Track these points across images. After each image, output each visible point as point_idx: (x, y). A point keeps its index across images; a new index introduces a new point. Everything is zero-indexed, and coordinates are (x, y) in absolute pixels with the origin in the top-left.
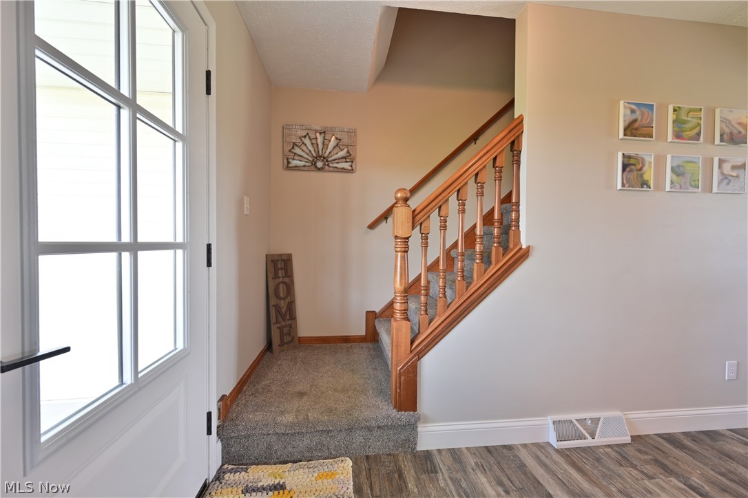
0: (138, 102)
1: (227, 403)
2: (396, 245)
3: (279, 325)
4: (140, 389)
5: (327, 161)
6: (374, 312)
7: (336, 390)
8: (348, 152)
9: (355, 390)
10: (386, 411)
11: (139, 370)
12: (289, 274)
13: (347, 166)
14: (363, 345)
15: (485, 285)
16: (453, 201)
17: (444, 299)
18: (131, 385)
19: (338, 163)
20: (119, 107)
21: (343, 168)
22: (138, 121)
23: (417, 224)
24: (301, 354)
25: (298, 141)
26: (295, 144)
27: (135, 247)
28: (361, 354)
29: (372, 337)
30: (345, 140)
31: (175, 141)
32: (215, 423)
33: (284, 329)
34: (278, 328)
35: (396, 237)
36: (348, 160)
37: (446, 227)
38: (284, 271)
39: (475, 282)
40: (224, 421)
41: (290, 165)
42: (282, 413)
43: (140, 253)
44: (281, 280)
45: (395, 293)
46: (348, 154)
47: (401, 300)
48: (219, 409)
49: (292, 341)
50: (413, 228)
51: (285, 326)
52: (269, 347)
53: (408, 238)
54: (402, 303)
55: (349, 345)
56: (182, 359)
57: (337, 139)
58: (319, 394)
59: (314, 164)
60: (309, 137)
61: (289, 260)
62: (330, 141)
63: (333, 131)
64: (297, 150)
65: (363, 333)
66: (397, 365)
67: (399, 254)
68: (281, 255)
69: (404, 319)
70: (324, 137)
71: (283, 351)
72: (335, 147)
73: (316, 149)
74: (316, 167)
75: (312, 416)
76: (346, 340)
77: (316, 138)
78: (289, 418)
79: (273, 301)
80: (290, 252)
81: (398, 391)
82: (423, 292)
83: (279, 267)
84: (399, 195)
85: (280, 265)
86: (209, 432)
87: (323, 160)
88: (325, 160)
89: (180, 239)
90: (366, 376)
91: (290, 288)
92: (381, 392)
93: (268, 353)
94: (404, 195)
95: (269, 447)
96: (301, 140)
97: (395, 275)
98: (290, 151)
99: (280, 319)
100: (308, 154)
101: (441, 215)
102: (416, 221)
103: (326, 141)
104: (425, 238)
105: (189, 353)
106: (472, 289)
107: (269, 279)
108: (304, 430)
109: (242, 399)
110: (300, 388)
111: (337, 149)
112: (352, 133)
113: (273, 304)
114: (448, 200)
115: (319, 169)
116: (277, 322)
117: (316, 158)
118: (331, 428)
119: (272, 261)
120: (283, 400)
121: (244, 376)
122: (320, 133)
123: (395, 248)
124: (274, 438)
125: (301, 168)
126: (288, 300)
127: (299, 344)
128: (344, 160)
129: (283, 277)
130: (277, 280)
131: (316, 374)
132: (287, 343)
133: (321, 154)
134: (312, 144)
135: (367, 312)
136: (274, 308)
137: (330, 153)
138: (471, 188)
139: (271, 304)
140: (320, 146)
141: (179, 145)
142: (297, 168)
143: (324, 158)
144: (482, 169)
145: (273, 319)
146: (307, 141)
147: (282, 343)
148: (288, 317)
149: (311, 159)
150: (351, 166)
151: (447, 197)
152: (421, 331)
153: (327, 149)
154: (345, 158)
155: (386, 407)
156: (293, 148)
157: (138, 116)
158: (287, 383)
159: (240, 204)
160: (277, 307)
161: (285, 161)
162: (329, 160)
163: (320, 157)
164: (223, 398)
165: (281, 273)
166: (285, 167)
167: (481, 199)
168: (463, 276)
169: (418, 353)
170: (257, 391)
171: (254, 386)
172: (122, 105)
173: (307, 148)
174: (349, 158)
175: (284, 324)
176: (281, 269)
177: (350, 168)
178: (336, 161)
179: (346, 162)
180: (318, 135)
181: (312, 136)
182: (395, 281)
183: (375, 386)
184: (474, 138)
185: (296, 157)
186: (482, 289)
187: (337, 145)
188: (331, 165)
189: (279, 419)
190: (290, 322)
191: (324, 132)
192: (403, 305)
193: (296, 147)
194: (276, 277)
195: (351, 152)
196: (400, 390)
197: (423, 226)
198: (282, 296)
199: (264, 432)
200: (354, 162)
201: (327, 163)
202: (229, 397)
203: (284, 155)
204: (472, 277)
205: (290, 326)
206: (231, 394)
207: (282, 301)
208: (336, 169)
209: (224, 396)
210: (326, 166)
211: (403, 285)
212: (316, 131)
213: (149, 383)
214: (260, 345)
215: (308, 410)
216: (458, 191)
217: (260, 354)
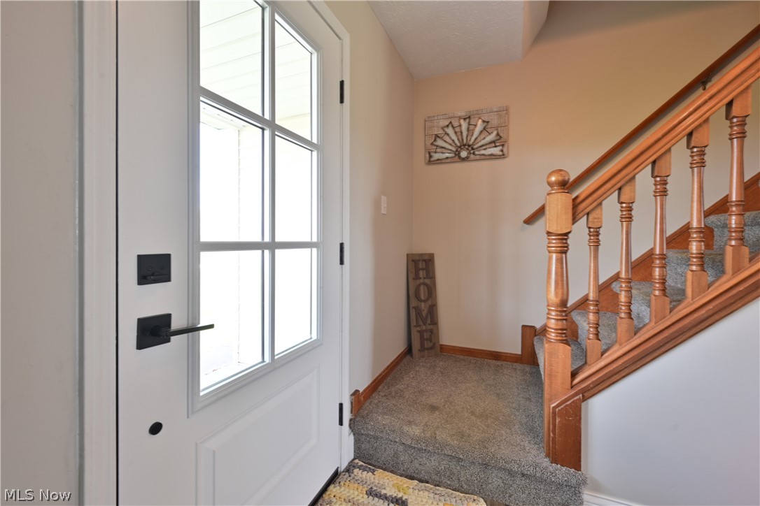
0: (277, 122)
1: (359, 400)
2: (549, 243)
3: (419, 329)
4: (275, 369)
5: (473, 149)
6: (533, 327)
7: (473, 413)
8: (498, 134)
9: (497, 419)
10: (535, 457)
11: (276, 353)
12: (431, 275)
13: (496, 151)
14: (518, 366)
15: (710, 307)
16: (644, 180)
17: (628, 321)
18: (269, 363)
19: (485, 149)
20: (263, 129)
21: (492, 155)
22: (276, 137)
23: (581, 215)
24: (441, 363)
25: (441, 131)
26: (437, 136)
27: (272, 246)
28: (513, 376)
29: (529, 358)
30: (495, 121)
31: (312, 151)
32: (347, 416)
33: (425, 334)
34: (418, 331)
35: (549, 233)
36: (497, 144)
37: (631, 218)
38: (425, 271)
39: (689, 299)
40: (356, 416)
41: (432, 159)
42: (410, 423)
43: (277, 251)
44: (422, 281)
45: (548, 305)
46: (498, 137)
47: (557, 315)
48: (352, 403)
49: (432, 348)
50: (574, 220)
51: (426, 331)
52: (409, 351)
53: (567, 234)
54: (557, 320)
55: (499, 363)
56: (313, 348)
57: (484, 121)
58: (453, 413)
59: (457, 154)
60: (452, 126)
61: (430, 260)
62: (476, 126)
63: (478, 114)
64: (440, 142)
65: (519, 352)
66: (551, 401)
67: (554, 256)
68: (422, 255)
69: (562, 341)
70: (469, 122)
71: (423, 357)
72: (482, 132)
73: (460, 137)
74: (460, 157)
75: (442, 436)
76: (496, 356)
77: (460, 126)
78: (416, 431)
79: (414, 303)
80: (431, 252)
81: (552, 435)
82: (592, 308)
83: (420, 267)
84: (553, 179)
85: (421, 265)
86: (341, 423)
87: (467, 149)
88: (470, 149)
89: (315, 239)
90: (514, 405)
91: (431, 291)
92: (531, 431)
93: (408, 356)
94: (560, 178)
95: (396, 454)
96: (444, 130)
97: (548, 282)
98: (432, 144)
99: (421, 323)
100: (451, 145)
101: (622, 200)
102: (578, 212)
103: (471, 126)
104: (595, 234)
105: (321, 344)
106: (683, 310)
107: (410, 280)
108: (431, 448)
109: (376, 398)
110: (433, 400)
111: (485, 133)
112: (504, 111)
113: (414, 305)
114: (633, 178)
115: (464, 160)
116: (418, 325)
117: (460, 147)
118: (461, 456)
119: (413, 261)
120: (413, 410)
121: (379, 376)
122: (465, 119)
123: (549, 247)
124: (401, 448)
125: (444, 161)
126: (430, 303)
127: (441, 352)
128: (493, 145)
129: (424, 278)
130: (418, 281)
131: (453, 389)
132: (427, 349)
133: (465, 141)
134: (456, 133)
135: (523, 326)
136: (414, 310)
137: (476, 139)
138: (680, 157)
139: (411, 307)
140: (465, 134)
141: (315, 153)
142: (439, 161)
143: (469, 146)
144: (700, 125)
145: (413, 322)
146: (450, 131)
147: (422, 349)
148: (429, 321)
149: (454, 149)
150: (502, 151)
151: (631, 175)
152: (588, 362)
153: (472, 135)
154: (494, 142)
155: (534, 452)
156: (435, 140)
157: (277, 133)
158: (421, 392)
159: (377, 204)
160: (418, 310)
161: (428, 155)
162: (475, 147)
163: (464, 145)
164: (356, 393)
165: (422, 274)
166: (427, 161)
167: (700, 174)
168: (664, 290)
169: (583, 391)
170: (390, 394)
171: (388, 388)
172: (265, 127)
173: (450, 138)
174: (499, 141)
175: (424, 328)
176: (422, 269)
177: (501, 153)
178: (484, 148)
179: (496, 146)
180: (462, 121)
181: (456, 124)
182: (548, 291)
183: (524, 420)
184: (703, 80)
185: (439, 150)
186: (703, 312)
187: (484, 129)
188: (477, 153)
189: (406, 428)
190: (431, 327)
191: (469, 117)
192: (560, 323)
193: (438, 139)
194: (417, 277)
195: (501, 135)
196: (554, 434)
197: (591, 217)
198: (423, 298)
199: (391, 438)
200: (506, 146)
201: (472, 152)
202: (362, 393)
203: (426, 149)
204: (683, 292)
205: (431, 331)
206: (365, 390)
207: (423, 304)
208: (483, 157)
209: (357, 391)
210: (472, 155)
211: (560, 296)
212: (460, 118)
213: (283, 365)
214: (400, 347)
215: (438, 427)
216: (654, 163)
217: (399, 356)
